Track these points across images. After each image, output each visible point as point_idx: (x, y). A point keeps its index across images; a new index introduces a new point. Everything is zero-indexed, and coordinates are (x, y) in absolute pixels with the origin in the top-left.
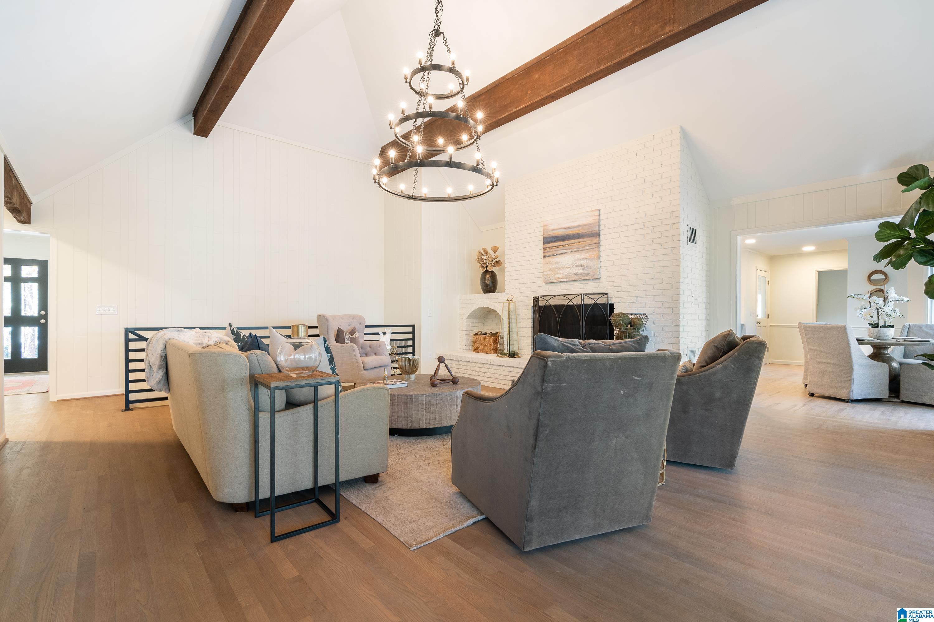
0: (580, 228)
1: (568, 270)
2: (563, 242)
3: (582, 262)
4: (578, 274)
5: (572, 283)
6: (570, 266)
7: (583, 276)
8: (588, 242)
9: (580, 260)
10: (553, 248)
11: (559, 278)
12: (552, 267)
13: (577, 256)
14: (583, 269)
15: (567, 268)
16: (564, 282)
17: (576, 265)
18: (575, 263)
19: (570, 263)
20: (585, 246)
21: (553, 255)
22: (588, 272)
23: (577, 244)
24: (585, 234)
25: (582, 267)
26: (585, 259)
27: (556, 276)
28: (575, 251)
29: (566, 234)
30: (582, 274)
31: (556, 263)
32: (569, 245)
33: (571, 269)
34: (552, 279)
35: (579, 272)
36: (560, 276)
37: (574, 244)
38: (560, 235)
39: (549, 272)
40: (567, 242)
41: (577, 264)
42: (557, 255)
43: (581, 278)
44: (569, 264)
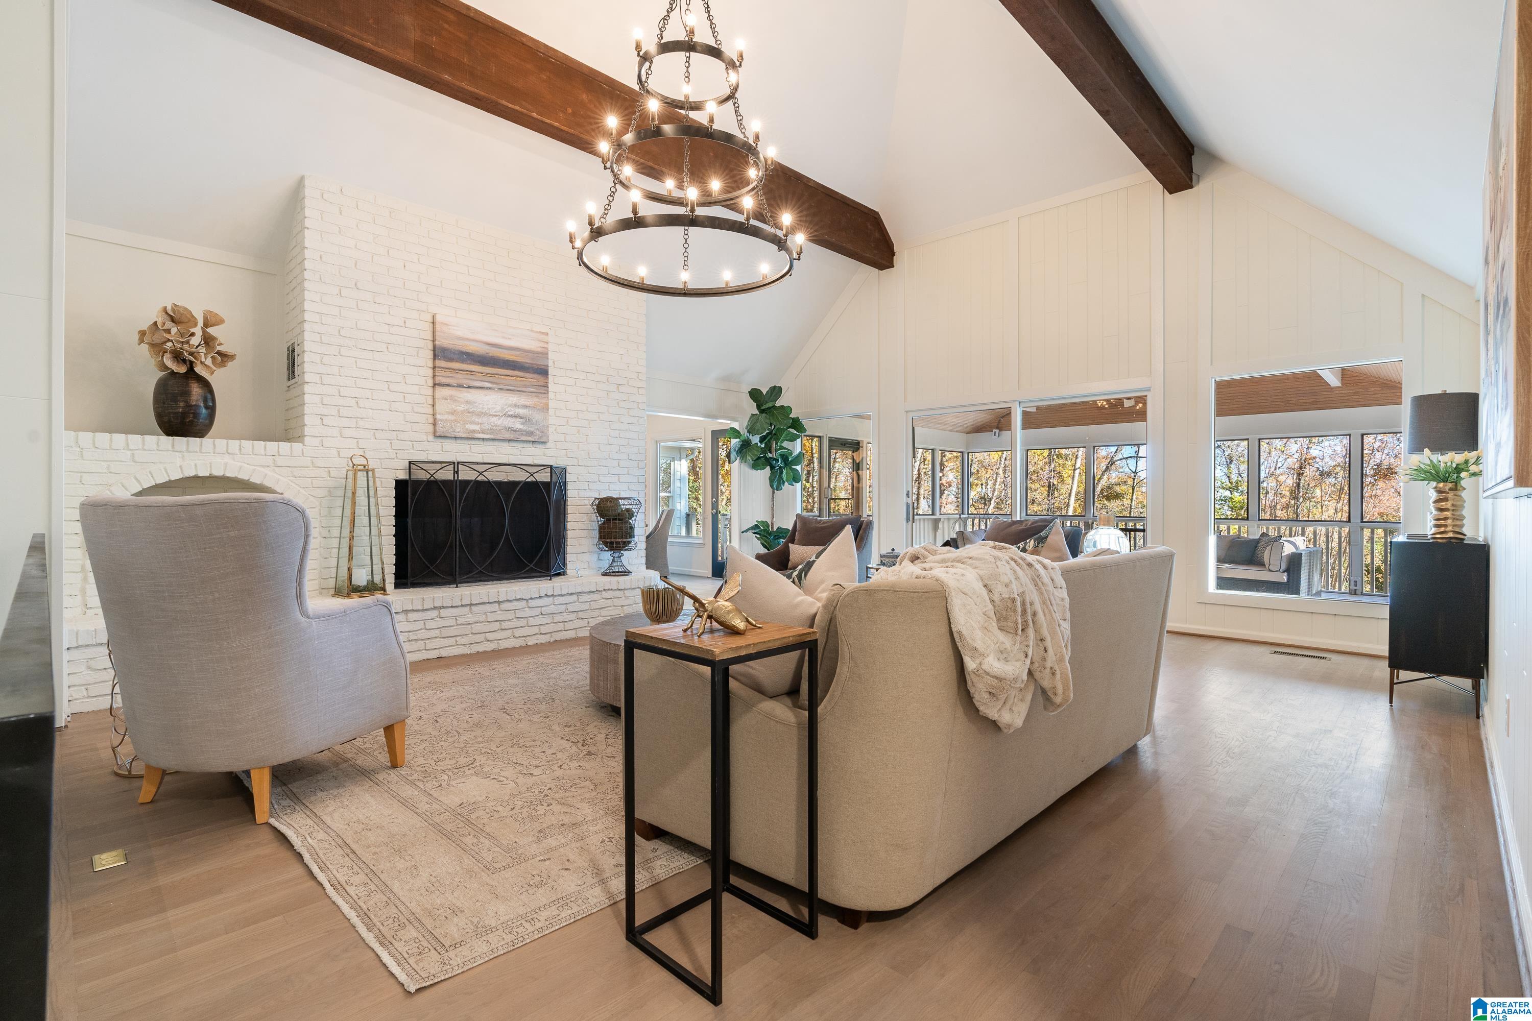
0: (518, 353)
1: (494, 420)
2: (484, 368)
3: (521, 411)
4: (515, 431)
5: (496, 443)
6: (497, 414)
7: (522, 435)
8: (533, 380)
9: (517, 406)
10: (461, 372)
11: (474, 431)
12: (458, 407)
13: (511, 398)
14: (522, 424)
15: (490, 415)
16: (479, 439)
17: (510, 413)
18: (507, 410)
19: (499, 408)
20: (526, 386)
21: (460, 386)
22: (532, 429)
23: (512, 378)
24: (527, 365)
25: (521, 420)
26: (526, 407)
27: (467, 426)
28: (508, 390)
29: (490, 354)
30: (520, 430)
31: (467, 402)
32: (497, 376)
33: (499, 419)
34: (458, 430)
35: (514, 426)
36: (476, 427)
37: (506, 377)
38: (477, 353)
39: (451, 417)
40: (490, 369)
41: (512, 413)
42: (469, 387)
43: (518, 437)
44: (494, 410)
